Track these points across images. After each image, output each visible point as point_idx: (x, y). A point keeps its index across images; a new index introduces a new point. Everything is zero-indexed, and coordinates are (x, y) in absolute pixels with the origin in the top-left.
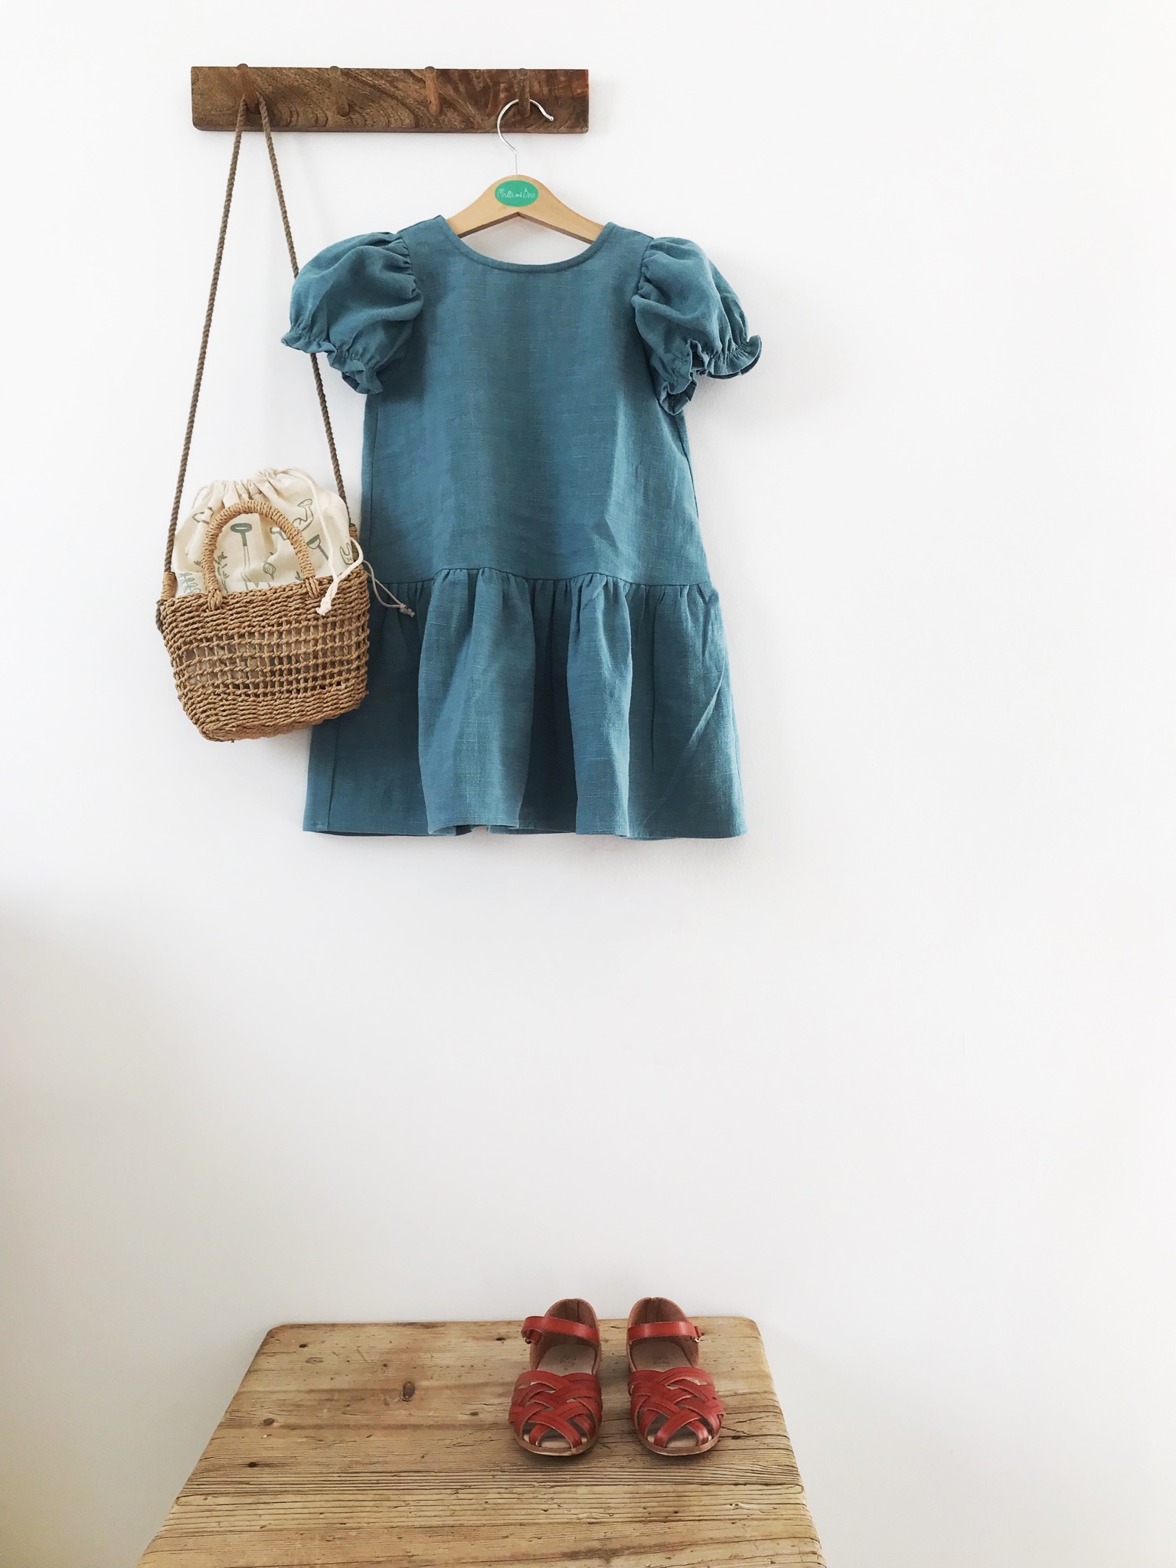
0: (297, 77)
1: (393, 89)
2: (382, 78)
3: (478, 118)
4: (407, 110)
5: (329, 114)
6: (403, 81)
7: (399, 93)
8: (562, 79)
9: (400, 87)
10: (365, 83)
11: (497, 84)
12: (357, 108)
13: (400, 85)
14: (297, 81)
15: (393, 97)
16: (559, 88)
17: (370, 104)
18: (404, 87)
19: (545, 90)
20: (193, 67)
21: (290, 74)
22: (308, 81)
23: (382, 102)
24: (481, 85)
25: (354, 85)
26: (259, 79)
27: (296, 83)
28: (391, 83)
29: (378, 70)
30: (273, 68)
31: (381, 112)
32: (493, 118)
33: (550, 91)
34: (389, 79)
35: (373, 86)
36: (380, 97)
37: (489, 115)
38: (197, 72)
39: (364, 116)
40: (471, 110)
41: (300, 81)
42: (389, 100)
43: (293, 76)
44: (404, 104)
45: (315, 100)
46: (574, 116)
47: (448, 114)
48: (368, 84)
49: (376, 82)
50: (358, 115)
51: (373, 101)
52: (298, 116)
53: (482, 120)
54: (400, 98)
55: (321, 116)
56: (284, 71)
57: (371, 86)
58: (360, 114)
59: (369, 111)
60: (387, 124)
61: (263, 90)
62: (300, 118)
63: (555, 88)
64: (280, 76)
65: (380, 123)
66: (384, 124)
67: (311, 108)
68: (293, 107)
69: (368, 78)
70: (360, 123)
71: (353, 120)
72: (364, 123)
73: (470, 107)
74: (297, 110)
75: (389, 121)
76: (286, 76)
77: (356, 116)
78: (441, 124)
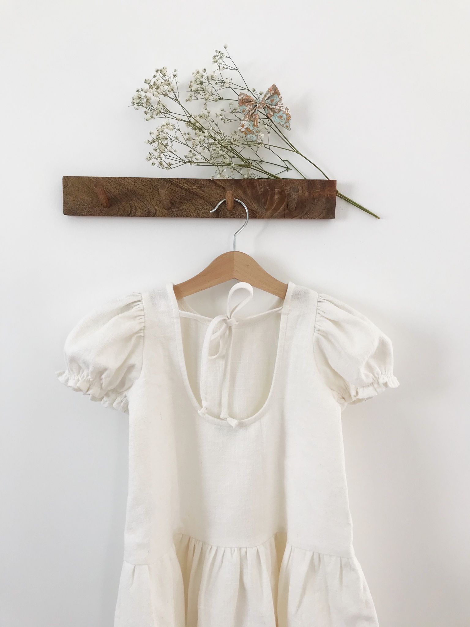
0: (136, 184)
1: (201, 192)
2: (194, 185)
4: (211, 206)
5: (157, 208)
6: (208, 187)
7: (206, 195)
8: (318, 186)
10: (182, 188)
11: (273, 189)
12: (176, 205)
13: (207, 190)
14: (136, 186)
15: (201, 197)
16: (315, 193)
17: (186, 202)
20: (64, 177)
21: (131, 181)
22: (143, 187)
23: (194, 201)
24: (262, 190)
25: (174, 189)
26: (109, 185)
27: (135, 188)
28: (200, 188)
29: (191, 179)
30: (119, 178)
31: (193, 207)
33: (310, 194)
34: (198, 186)
36: (193, 197)
38: (67, 181)
39: (181, 210)
40: (255, 206)
41: (138, 186)
42: (199, 199)
44: (209, 202)
45: (147, 199)
46: (326, 210)
47: (239, 209)
48: (184, 189)
49: (190, 188)
50: (177, 209)
51: (187, 200)
52: (136, 209)
53: (262, 213)
54: (206, 198)
55: (152, 210)
56: (127, 180)
57: (186, 190)
58: (179, 208)
59: (185, 206)
60: (197, 215)
61: (112, 192)
62: (137, 211)
63: (313, 192)
64: (123, 183)
65: (192, 214)
66: (195, 215)
67: (145, 204)
68: (133, 203)
69: (185, 185)
70: (179, 214)
71: (173, 212)
72: (181, 214)
73: (253, 204)
74: (135, 205)
75: (198, 213)
76: (128, 183)
77: (176, 210)
78: (234, 215)
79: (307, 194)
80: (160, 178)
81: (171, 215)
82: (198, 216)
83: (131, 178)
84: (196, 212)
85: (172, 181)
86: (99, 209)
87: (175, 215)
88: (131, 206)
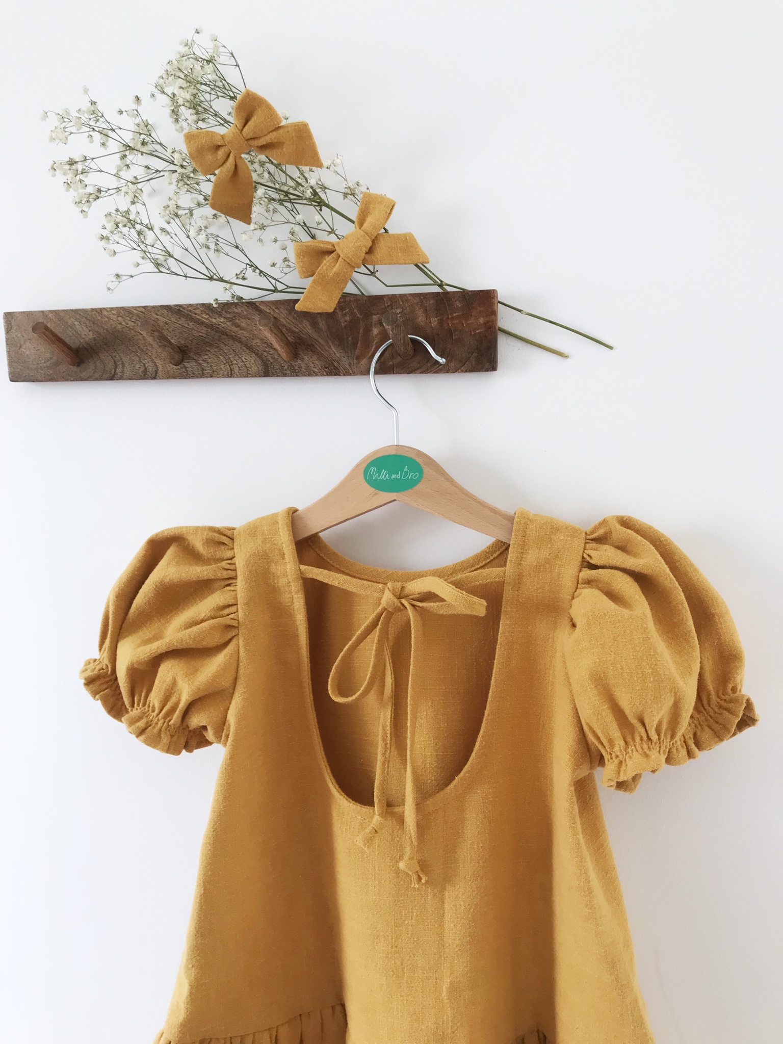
0: (120, 319)
1: (234, 329)
2: (221, 314)
3: (345, 362)
4: (254, 355)
5: (159, 363)
6: (246, 317)
7: (242, 334)
8: (458, 304)
9: (243, 325)
10: (199, 322)
11: (368, 315)
12: (192, 355)
13: (243, 323)
14: (120, 323)
15: (235, 339)
16: (453, 318)
17: (208, 348)
18: (248, 325)
19: (434, 322)
21: (113, 317)
22: (133, 324)
23: (222, 346)
24: (348, 318)
25: (186, 326)
26: (76, 323)
27: (119, 327)
28: (230, 320)
30: (93, 310)
31: (222, 358)
32: (364, 361)
33: (441, 323)
34: (229, 315)
35: (211, 326)
36: (219, 339)
37: (358, 358)
39: (199, 363)
40: (335, 352)
41: (123, 323)
42: (231, 342)
43: (114, 317)
44: (250, 348)
45: (141, 347)
46: (475, 354)
47: (306, 358)
48: (203, 323)
49: (214, 320)
50: (192, 364)
51: (211, 345)
52: (123, 365)
53: (350, 364)
54: (244, 339)
55: (149, 365)
56: (105, 313)
57: (207, 326)
58: (196, 361)
59: (206, 357)
60: (230, 373)
61: (83, 336)
62: (125, 370)
63: (448, 318)
64: (99, 318)
65: (221, 372)
66: (226, 373)
67: (138, 355)
68: (118, 356)
69: (204, 316)
70: (196, 373)
71: (187, 369)
72: (201, 373)
73: (332, 347)
74: (121, 359)
75: (231, 370)
76: (107, 318)
77: (190, 365)
78: (297, 371)
79: (436, 323)
80: (160, 306)
81: (184, 374)
82: (231, 375)
83: (112, 309)
84: (228, 366)
85: (181, 309)
86: (64, 370)
87: (190, 373)
88: (115, 362)
